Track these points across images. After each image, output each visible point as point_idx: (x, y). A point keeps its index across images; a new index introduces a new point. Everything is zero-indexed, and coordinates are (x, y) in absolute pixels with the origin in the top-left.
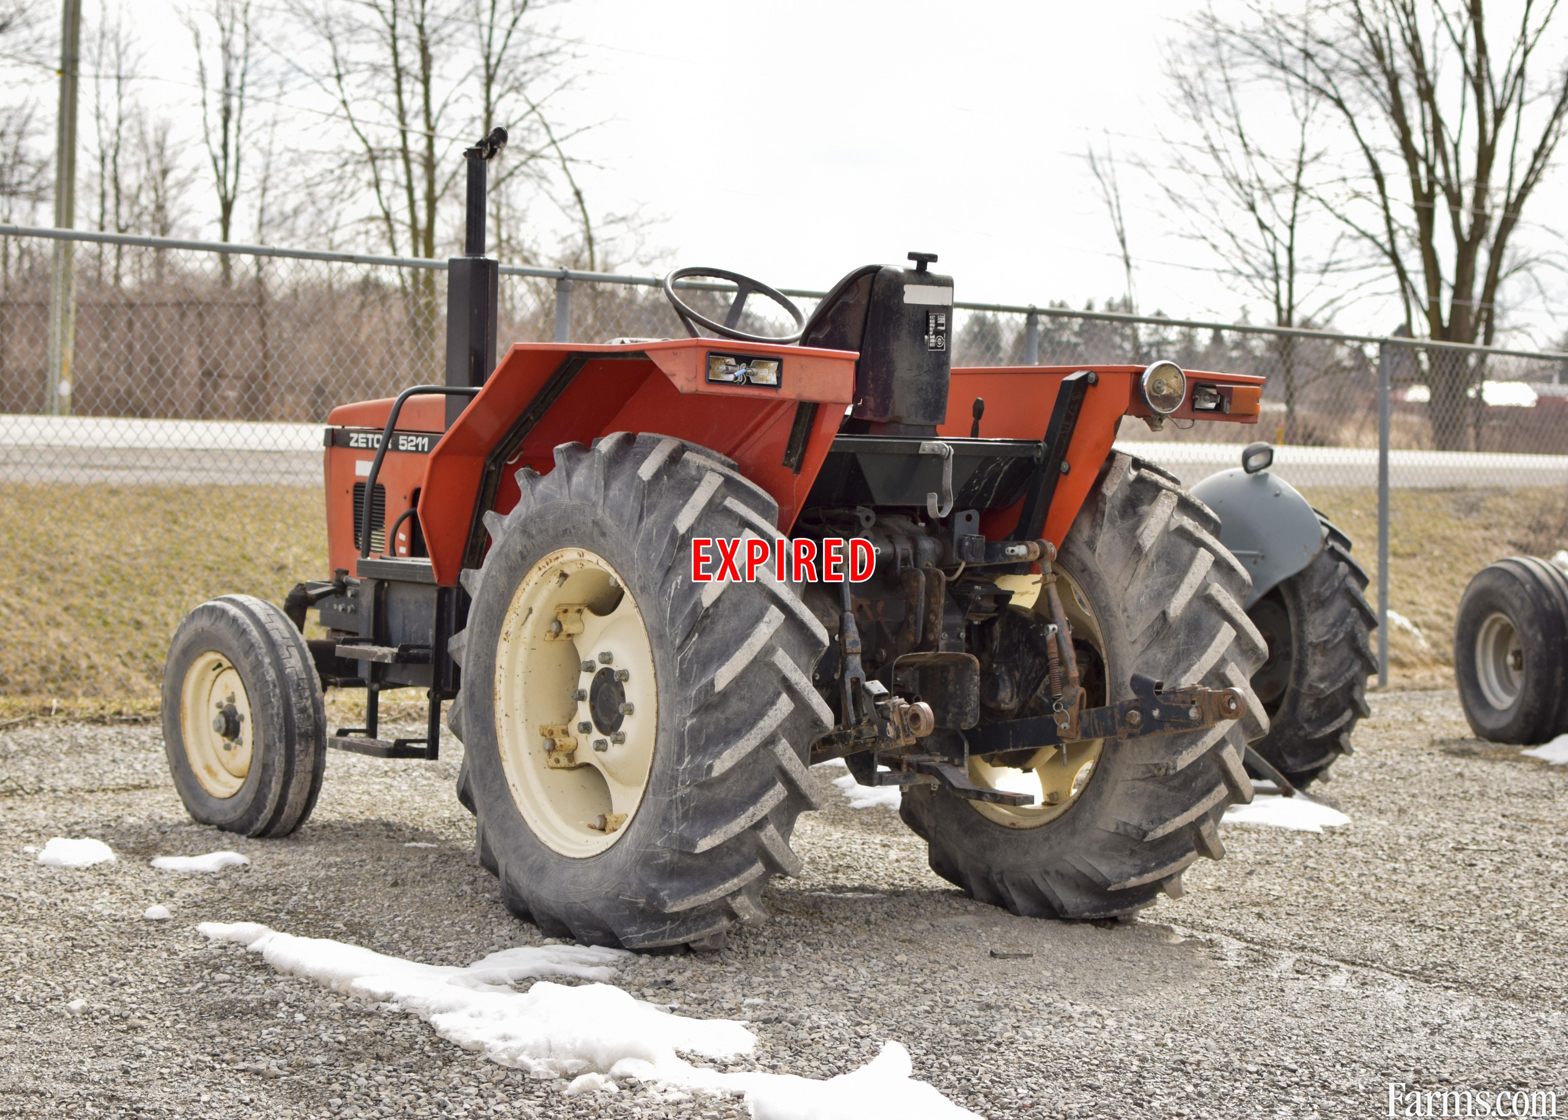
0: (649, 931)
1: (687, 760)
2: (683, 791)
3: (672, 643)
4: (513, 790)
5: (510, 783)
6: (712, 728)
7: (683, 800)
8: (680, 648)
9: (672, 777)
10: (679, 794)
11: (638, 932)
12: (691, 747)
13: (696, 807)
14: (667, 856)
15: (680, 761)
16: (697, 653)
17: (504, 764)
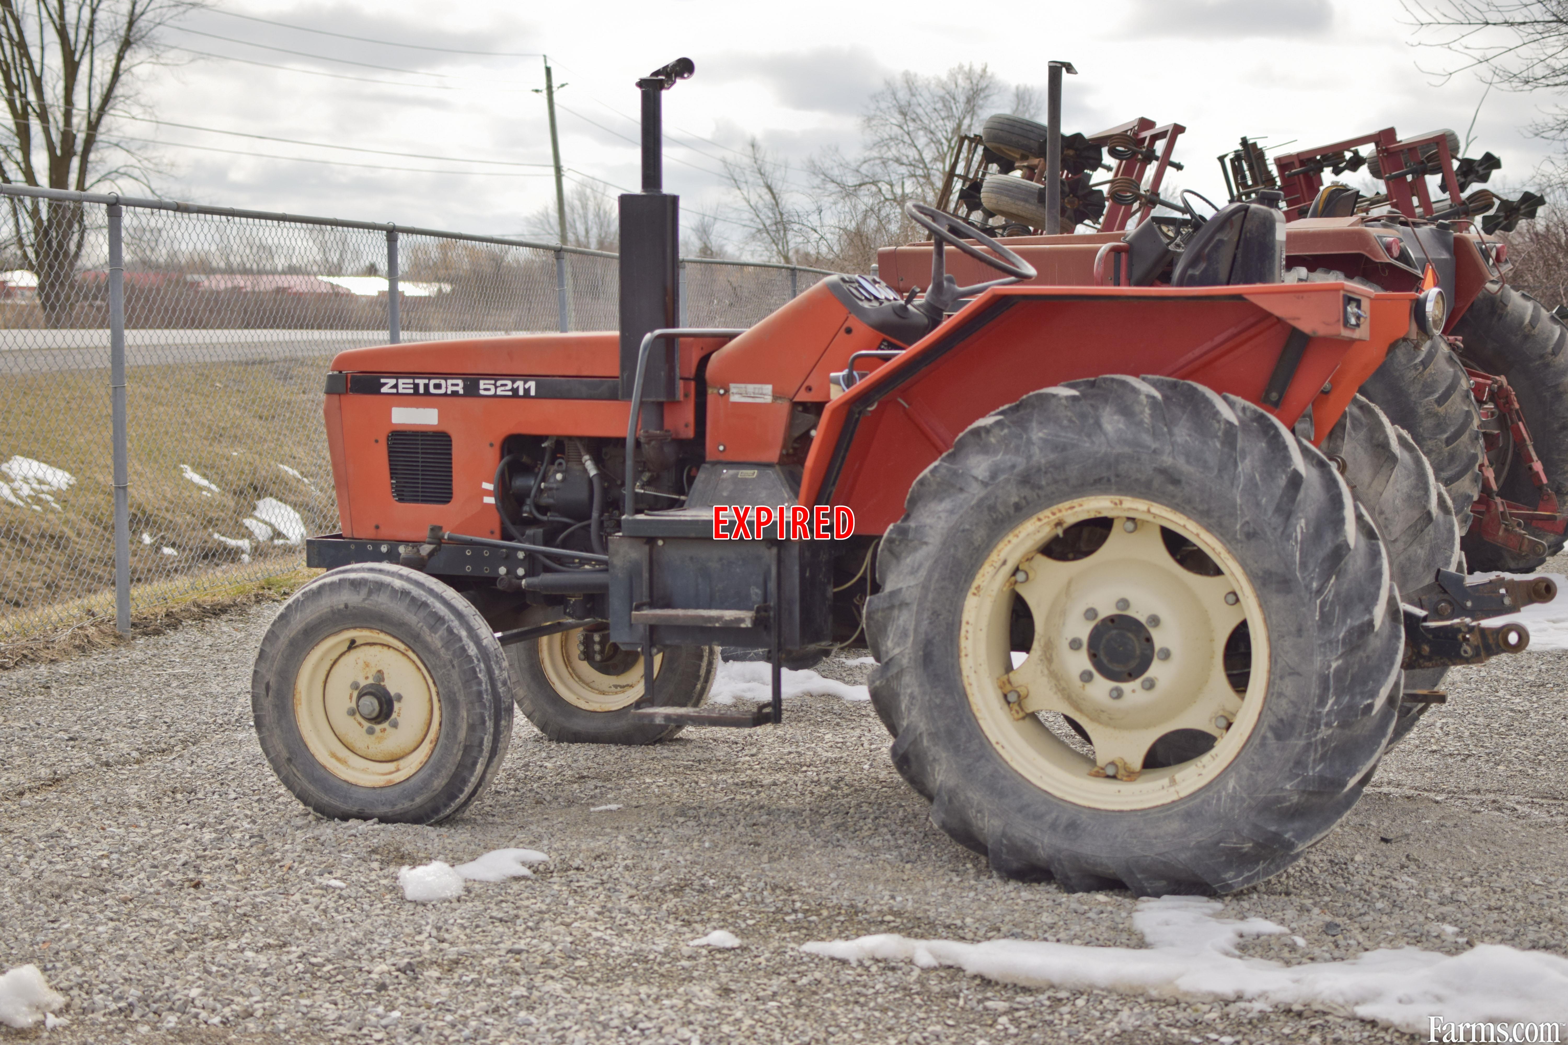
0: (1246, 874)
1: (1330, 702)
2: (1324, 732)
3: (1307, 587)
4: (998, 748)
5: (993, 741)
6: (1356, 667)
7: (1324, 742)
8: (1319, 591)
9: (1312, 720)
10: (1319, 736)
11: (1236, 877)
12: (1336, 689)
13: (1336, 747)
14: (1295, 799)
15: (1322, 702)
16: (1337, 594)
17: (981, 722)
